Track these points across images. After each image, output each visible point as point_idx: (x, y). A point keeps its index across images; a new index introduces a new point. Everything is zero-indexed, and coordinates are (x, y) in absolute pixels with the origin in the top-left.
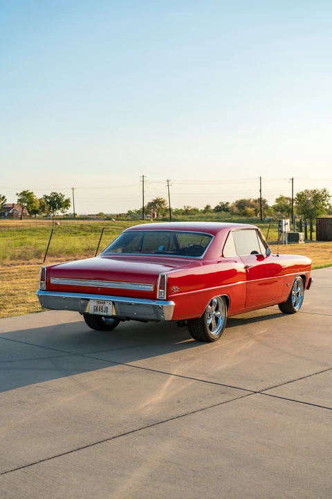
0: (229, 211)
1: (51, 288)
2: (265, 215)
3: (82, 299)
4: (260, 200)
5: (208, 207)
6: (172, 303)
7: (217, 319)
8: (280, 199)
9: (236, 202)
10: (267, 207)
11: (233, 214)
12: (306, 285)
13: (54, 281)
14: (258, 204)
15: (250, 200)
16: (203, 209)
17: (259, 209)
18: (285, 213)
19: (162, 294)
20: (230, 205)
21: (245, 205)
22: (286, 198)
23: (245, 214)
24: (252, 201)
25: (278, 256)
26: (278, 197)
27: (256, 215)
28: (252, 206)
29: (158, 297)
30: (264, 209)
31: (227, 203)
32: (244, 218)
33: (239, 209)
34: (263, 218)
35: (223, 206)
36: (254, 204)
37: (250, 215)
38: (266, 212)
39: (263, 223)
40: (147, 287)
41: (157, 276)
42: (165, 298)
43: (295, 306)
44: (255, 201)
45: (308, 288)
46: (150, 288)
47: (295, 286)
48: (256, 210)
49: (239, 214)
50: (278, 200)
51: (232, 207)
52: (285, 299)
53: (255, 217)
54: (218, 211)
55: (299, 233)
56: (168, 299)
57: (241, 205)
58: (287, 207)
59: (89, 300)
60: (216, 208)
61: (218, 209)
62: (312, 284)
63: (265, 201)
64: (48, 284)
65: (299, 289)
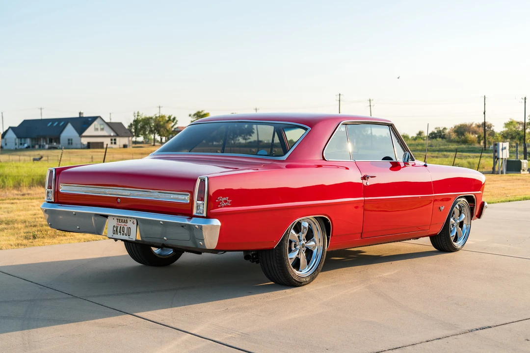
0: (445, 138)
1: (60, 199)
2: (490, 143)
3: (96, 215)
4: (484, 124)
5: (420, 133)
6: (217, 222)
7: (309, 252)
8: (509, 124)
9: (455, 127)
10: (493, 134)
11: (451, 141)
12: (476, 212)
13: (63, 189)
14: (481, 130)
15: (471, 125)
16: (415, 135)
17: (483, 135)
18: (515, 140)
19: (200, 207)
20: (447, 131)
21: (465, 131)
22: (518, 123)
23: (465, 142)
24: (474, 126)
25: (425, 166)
26: (507, 121)
27: (479, 143)
28: (474, 132)
29: (195, 213)
30: (489, 135)
31: (445, 129)
32: (464, 146)
33: (458, 135)
34: (487, 146)
35: (440, 132)
36: (477, 129)
37: (472, 142)
38: (491, 139)
39: (487, 153)
40: (180, 197)
41: (195, 180)
42: (205, 215)
43: (456, 240)
44: (479, 126)
45: (479, 216)
46: (184, 198)
47: (457, 211)
48: (479, 137)
49: (458, 142)
50: (507, 125)
51: (449, 133)
52: (438, 230)
53: (477, 145)
54: (433, 138)
55: (522, 161)
56: (209, 216)
57: (461, 130)
58: (518, 133)
59: (106, 216)
60: (431, 134)
61: (433, 136)
62: (485, 212)
63: (490, 127)
64: (57, 193)
65: (463, 216)
